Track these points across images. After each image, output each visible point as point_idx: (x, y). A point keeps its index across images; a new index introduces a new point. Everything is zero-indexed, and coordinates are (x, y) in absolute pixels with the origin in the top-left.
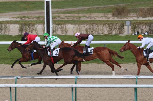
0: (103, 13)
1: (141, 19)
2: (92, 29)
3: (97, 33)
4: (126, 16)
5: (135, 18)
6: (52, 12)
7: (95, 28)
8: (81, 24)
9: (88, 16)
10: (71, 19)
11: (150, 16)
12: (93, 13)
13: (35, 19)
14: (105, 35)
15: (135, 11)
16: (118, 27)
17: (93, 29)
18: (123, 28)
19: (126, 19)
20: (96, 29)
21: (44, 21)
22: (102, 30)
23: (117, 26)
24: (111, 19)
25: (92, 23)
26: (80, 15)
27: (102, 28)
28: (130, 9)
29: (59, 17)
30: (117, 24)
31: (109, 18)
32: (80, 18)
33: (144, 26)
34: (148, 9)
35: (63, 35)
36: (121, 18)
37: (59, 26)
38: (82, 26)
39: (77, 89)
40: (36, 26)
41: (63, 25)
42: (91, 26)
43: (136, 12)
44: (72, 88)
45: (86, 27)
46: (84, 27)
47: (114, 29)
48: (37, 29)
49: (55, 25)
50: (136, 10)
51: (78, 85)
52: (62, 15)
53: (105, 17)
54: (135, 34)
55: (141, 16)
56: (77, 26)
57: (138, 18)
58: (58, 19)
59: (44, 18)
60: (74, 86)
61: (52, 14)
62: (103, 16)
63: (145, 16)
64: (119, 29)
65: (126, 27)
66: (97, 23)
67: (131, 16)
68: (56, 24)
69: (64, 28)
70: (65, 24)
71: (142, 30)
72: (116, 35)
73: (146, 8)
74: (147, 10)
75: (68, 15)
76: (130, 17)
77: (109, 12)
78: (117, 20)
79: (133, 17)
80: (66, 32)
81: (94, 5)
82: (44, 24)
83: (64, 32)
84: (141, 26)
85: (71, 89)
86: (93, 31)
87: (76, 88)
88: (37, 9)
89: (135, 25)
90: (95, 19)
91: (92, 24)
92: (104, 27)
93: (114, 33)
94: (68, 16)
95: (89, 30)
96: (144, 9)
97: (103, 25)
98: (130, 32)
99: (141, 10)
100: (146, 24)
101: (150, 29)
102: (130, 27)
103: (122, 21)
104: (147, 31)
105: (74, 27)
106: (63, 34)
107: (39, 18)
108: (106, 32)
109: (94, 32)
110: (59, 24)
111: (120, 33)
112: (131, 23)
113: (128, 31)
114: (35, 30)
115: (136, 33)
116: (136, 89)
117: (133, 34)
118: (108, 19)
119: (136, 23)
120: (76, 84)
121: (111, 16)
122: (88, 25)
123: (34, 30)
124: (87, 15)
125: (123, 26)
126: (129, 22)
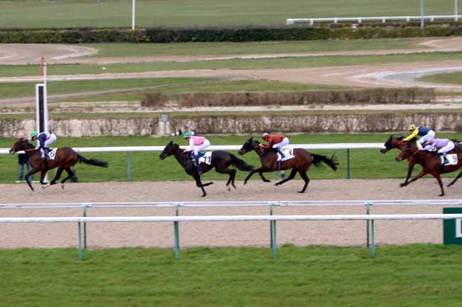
0: (126, 100)
1: (185, 110)
2: (109, 127)
3: (117, 133)
4: (162, 105)
5: (176, 109)
6: (48, 99)
7: (114, 126)
8: (92, 119)
9: (103, 106)
10: (78, 112)
11: (199, 106)
12: (111, 100)
13: (23, 112)
14: (131, 136)
15: (176, 98)
16: (149, 124)
17: (111, 127)
18: (158, 126)
19: (161, 111)
20: (116, 126)
21: (35, 114)
22: (125, 128)
23: (148, 122)
24: (139, 111)
25: (110, 117)
26: (92, 104)
27: (124, 126)
28: (168, 94)
29: (59, 107)
30: (147, 118)
31: (136, 109)
32: (91, 109)
33: (190, 122)
34: (195, 94)
35: (66, 136)
36: (155, 109)
37: (60, 123)
38: (94, 121)
39: (87, 223)
40: (23, 122)
41: (65, 122)
42: (108, 122)
43: (178, 100)
44: (79, 223)
45: (100, 124)
46: (98, 124)
47: (144, 127)
48: (25, 128)
49: (52, 121)
50: (176, 96)
51: (87, 219)
52: (63, 105)
53: (129, 107)
54: (176, 135)
55: (184, 105)
56: (87, 121)
57: (180, 108)
58: (58, 111)
59: (35, 110)
60: (82, 219)
61: (48, 102)
62: (127, 105)
63: (191, 106)
64: (151, 126)
65: (161, 124)
66: (118, 116)
67: (170, 105)
68: (55, 120)
69: (67, 125)
70: (69, 120)
71: (186, 128)
72: (147, 135)
73: (193, 93)
74: (193, 96)
75: (74, 104)
76: (169, 107)
77: (136, 99)
78: (149, 111)
79: (172, 108)
80: (70, 131)
81: (113, 88)
82: (35, 119)
83: (67, 132)
84: (184, 121)
85: (77, 224)
86: (112, 129)
87: (85, 223)
88: (25, 95)
89: (175, 121)
90: (114, 110)
91: (110, 119)
92: (128, 124)
93: (143, 132)
94: (72, 106)
95: (105, 128)
96: (188, 95)
97: (127, 120)
98: (168, 131)
99: (185, 97)
100: (192, 118)
101: (198, 127)
102: (168, 123)
103: (156, 113)
104: (194, 128)
105: (82, 125)
106: (65, 134)
107: (28, 109)
108: (131, 132)
109: (113, 131)
110: (59, 120)
111: (153, 133)
112: (169, 118)
113: (165, 128)
114: (23, 129)
115: (178, 133)
116: (176, 223)
117: (173, 134)
118: (134, 110)
119: (176, 117)
120: (85, 216)
121: (140, 105)
122: (103, 122)
123: (19, 129)
124: (103, 104)
125: (158, 121)
126: (166, 116)
